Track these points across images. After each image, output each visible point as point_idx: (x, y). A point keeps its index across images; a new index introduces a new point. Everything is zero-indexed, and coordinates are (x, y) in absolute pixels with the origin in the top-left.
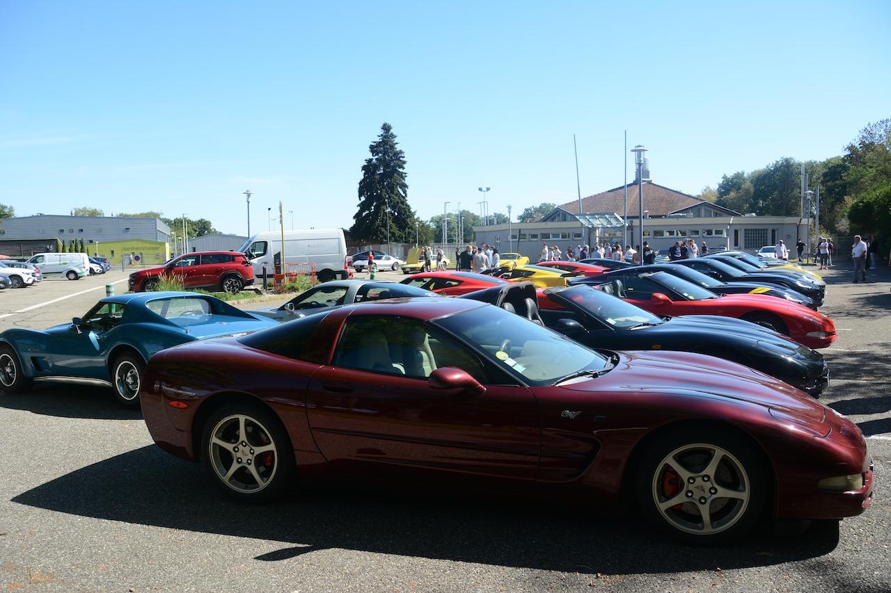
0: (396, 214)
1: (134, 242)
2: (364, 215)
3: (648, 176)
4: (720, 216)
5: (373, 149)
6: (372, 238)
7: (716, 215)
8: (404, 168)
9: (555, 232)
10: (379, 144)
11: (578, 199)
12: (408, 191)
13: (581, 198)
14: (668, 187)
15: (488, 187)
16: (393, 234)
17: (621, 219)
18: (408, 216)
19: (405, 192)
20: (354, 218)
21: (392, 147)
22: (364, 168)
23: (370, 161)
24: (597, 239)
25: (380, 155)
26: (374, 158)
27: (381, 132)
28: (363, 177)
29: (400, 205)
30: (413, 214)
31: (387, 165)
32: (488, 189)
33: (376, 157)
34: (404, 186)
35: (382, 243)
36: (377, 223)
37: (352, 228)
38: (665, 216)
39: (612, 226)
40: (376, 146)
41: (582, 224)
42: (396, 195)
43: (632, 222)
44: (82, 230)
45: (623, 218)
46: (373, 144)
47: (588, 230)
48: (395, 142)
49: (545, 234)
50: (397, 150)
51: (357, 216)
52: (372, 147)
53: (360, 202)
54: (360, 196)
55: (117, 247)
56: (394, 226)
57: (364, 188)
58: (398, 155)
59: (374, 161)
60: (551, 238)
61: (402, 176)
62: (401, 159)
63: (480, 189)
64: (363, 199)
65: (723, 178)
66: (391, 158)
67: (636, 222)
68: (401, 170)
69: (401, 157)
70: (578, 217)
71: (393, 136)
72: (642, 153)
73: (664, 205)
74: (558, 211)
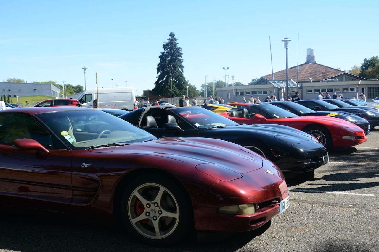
0: (177, 82)
1: (38, 97)
2: (160, 82)
3: (314, 59)
4: (355, 80)
5: (165, 47)
6: (165, 94)
7: (352, 80)
8: (181, 57)
9: (259, 90)
10: (168, 44)
11: (272, 73)
12: (184, 69)
13: (274, 72)
14: (324, 65)
15: (228, 67)
16: (176, 92)
17: (295, 83)
18: (184, 83)
19: (182, 70)
20: (155, 84)
21: (175, 45)
22: (160, 57)
23: (163, 53)
24: (283, 94)
25: (169, 50)
26: (166, 51)
27: (169, 37)
28: (159, 62)
29: (179, 77)
30: (187, 82)
31: (172, 55)
32: (228, 68)
33: (167, 51)
34: (182, 67)
35: (170, 97)
36: (167, 87)
37: (154, 90)
38: (322, 81)
39: (291, 87)
40: (167, 45)
41: (274, 86)
42: (177, 71)
43: (302, 85)
44: (10, 90)
45: (296, 82)
46: (165, 44)
47: (277, 89)
48: (177, 43)
49: (254, 92)
50: (178, 47)
51: (157, 83)
52: (164, 46)
53: (158, 75)
54: (158, 72)
55: (29, 100)
56: (176, 88)
57: (160, 68)
58: (178, 50)
59: (165, 53)
60: (257, 94)
61: (181, 61)
62: (180, 52)
63: (224, 68)
64: (159, 74)
65: (365, 60)
66: (175, 51)
67: (304, 85)
68: (180, 58)
69: (180, 51)
70: (271, 82)
71: (176, 40)
72: (288, 42)
73: (321, 75)
74: (262, 79)
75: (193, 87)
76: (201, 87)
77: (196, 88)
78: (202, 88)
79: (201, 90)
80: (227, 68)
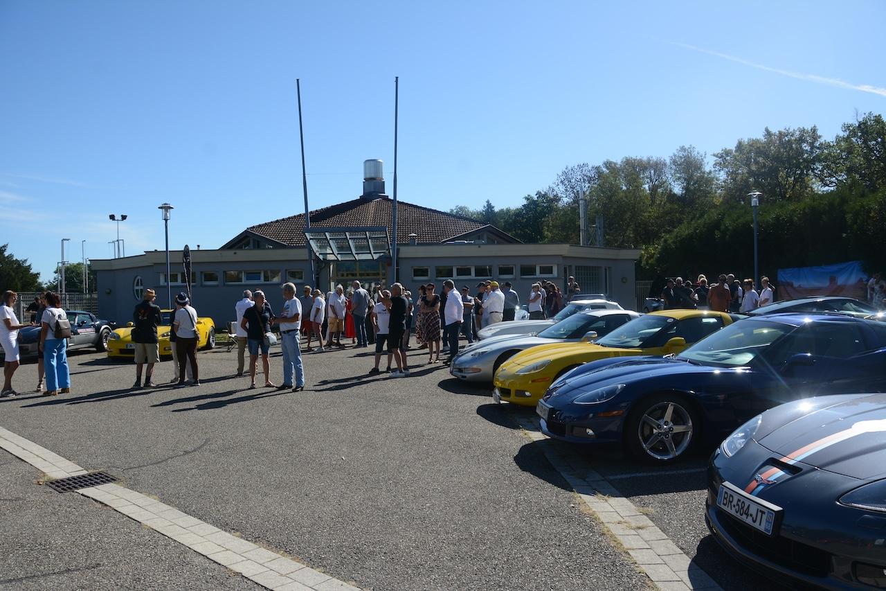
3: (384, 191)
9: (253, 269)
32: (124, 217)
43: (398, 252)
60: (244, 281)
63: (112, 217)
67: (405, 251)
74: (246, 237)
75: (19, 265)
76: (56, 272)
77: (29, 267)
78: (57, 274)
79: (55, 279)
80: (120, 218)
